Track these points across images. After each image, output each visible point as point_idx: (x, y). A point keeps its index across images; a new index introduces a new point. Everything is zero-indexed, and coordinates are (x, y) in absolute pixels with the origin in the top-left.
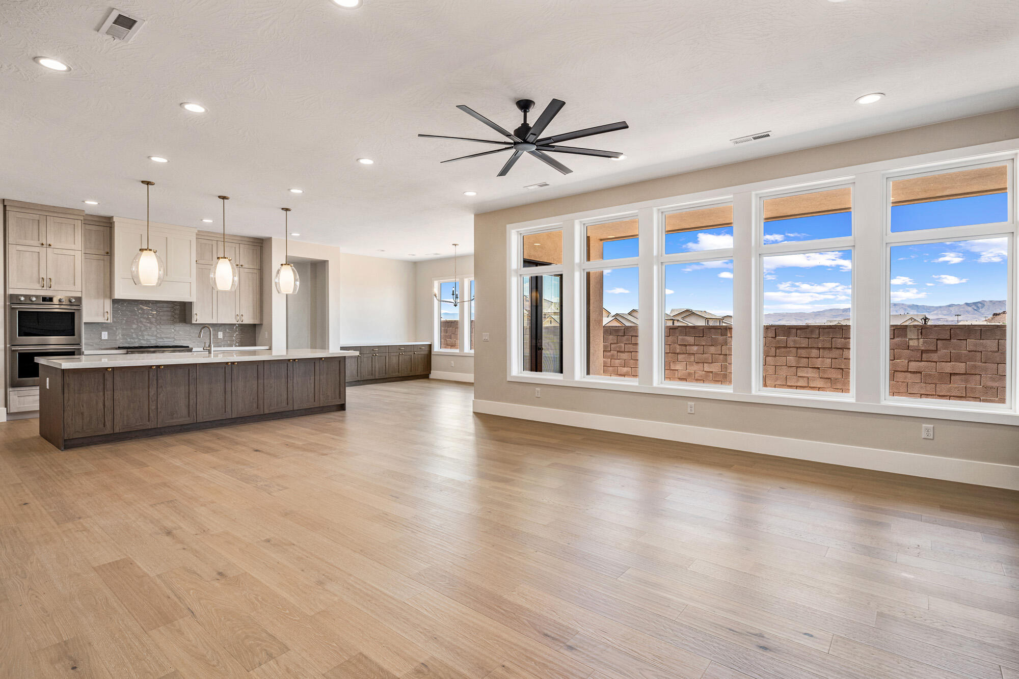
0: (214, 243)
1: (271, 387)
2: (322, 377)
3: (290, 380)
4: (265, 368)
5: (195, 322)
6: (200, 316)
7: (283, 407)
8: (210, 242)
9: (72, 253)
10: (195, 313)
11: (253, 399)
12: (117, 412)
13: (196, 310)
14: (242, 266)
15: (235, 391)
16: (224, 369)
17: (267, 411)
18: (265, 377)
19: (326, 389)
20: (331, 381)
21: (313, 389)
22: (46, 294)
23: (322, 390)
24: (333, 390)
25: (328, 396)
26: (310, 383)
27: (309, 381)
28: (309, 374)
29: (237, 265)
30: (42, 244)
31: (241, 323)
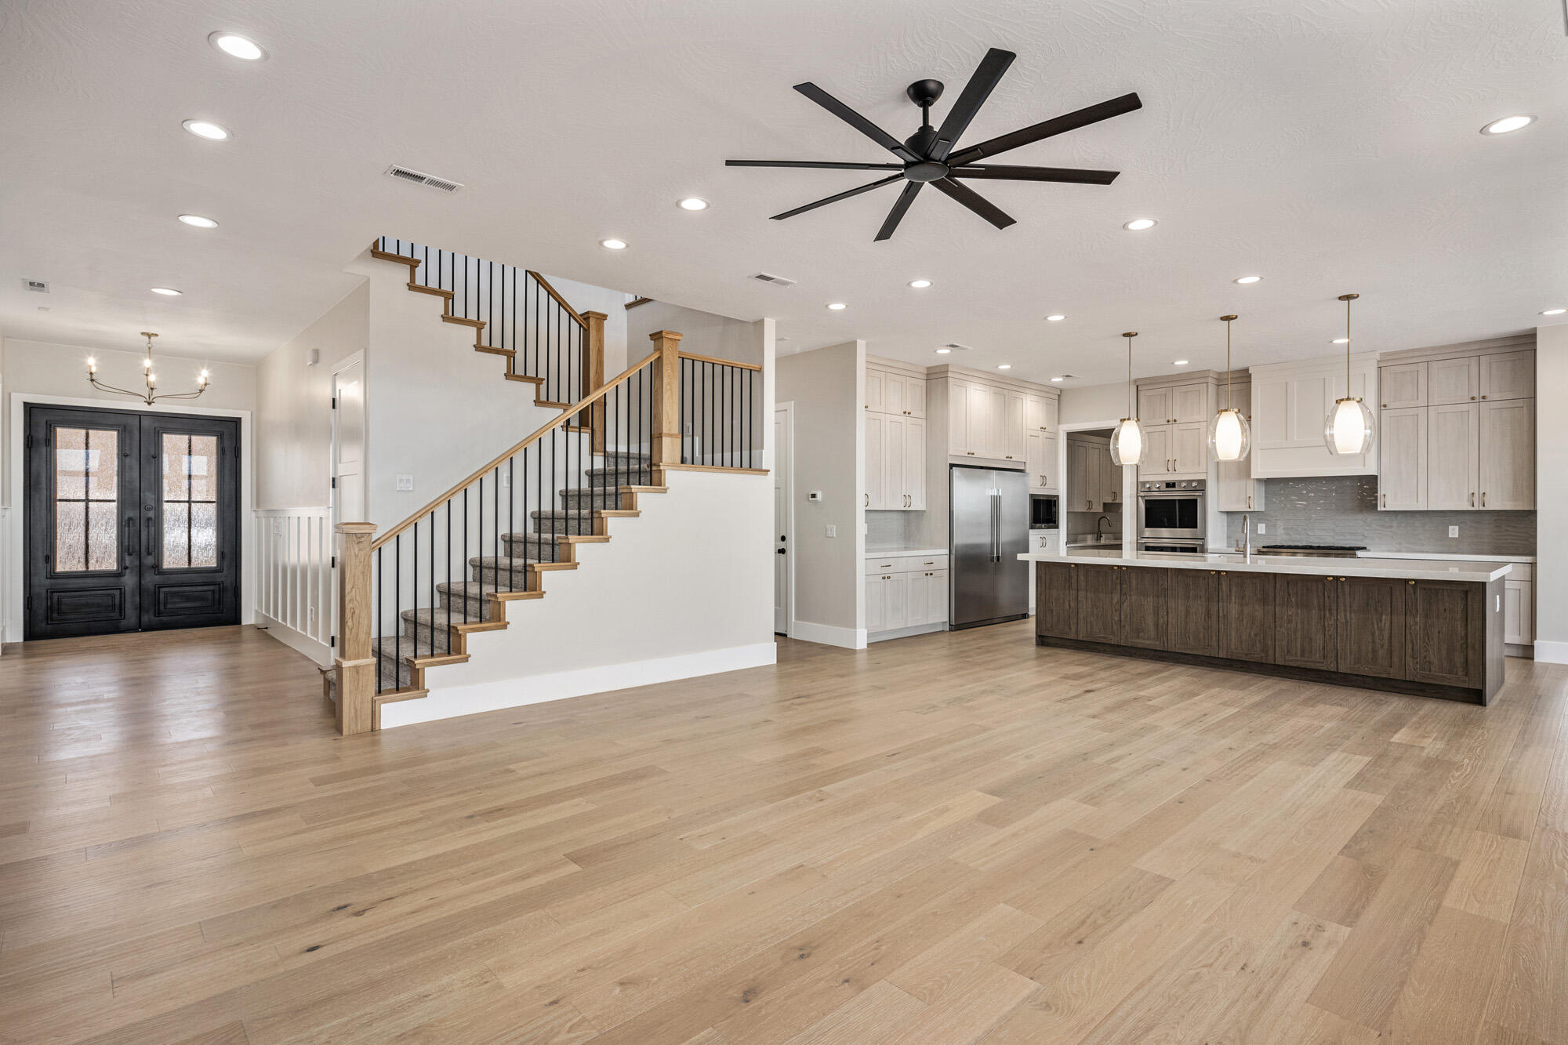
0: (1422, 368)
1: (1289, 622)
2: (1410, 620)
3: (1331, 614)
4: (1278, 586)
5: (1383, 509)
6: (1391, 498)
7: (1315, 661)
8: (1410, 368)
9: (1196, 425)
10: (1382, 494)
11: (1256, 635)
12: (1081, 616)
13: (1383, 488)
14: (1484, 397)
15: (1224, 615)
16: (1207, 580)
17: (1280, 661)
18: (1277, 602)
19: (1425, 647)
20: (1439, 633)
21: (1387, 642)
22: (1170, 478)
23: (1410, 647)
24: (1444, 652)
25: (1430, 663)
26: (1378, 627)
27: (1378, 624)
28: (1376, 610)
29: (1473, 398)
30: (1168, 421)
31: (1482, 508)
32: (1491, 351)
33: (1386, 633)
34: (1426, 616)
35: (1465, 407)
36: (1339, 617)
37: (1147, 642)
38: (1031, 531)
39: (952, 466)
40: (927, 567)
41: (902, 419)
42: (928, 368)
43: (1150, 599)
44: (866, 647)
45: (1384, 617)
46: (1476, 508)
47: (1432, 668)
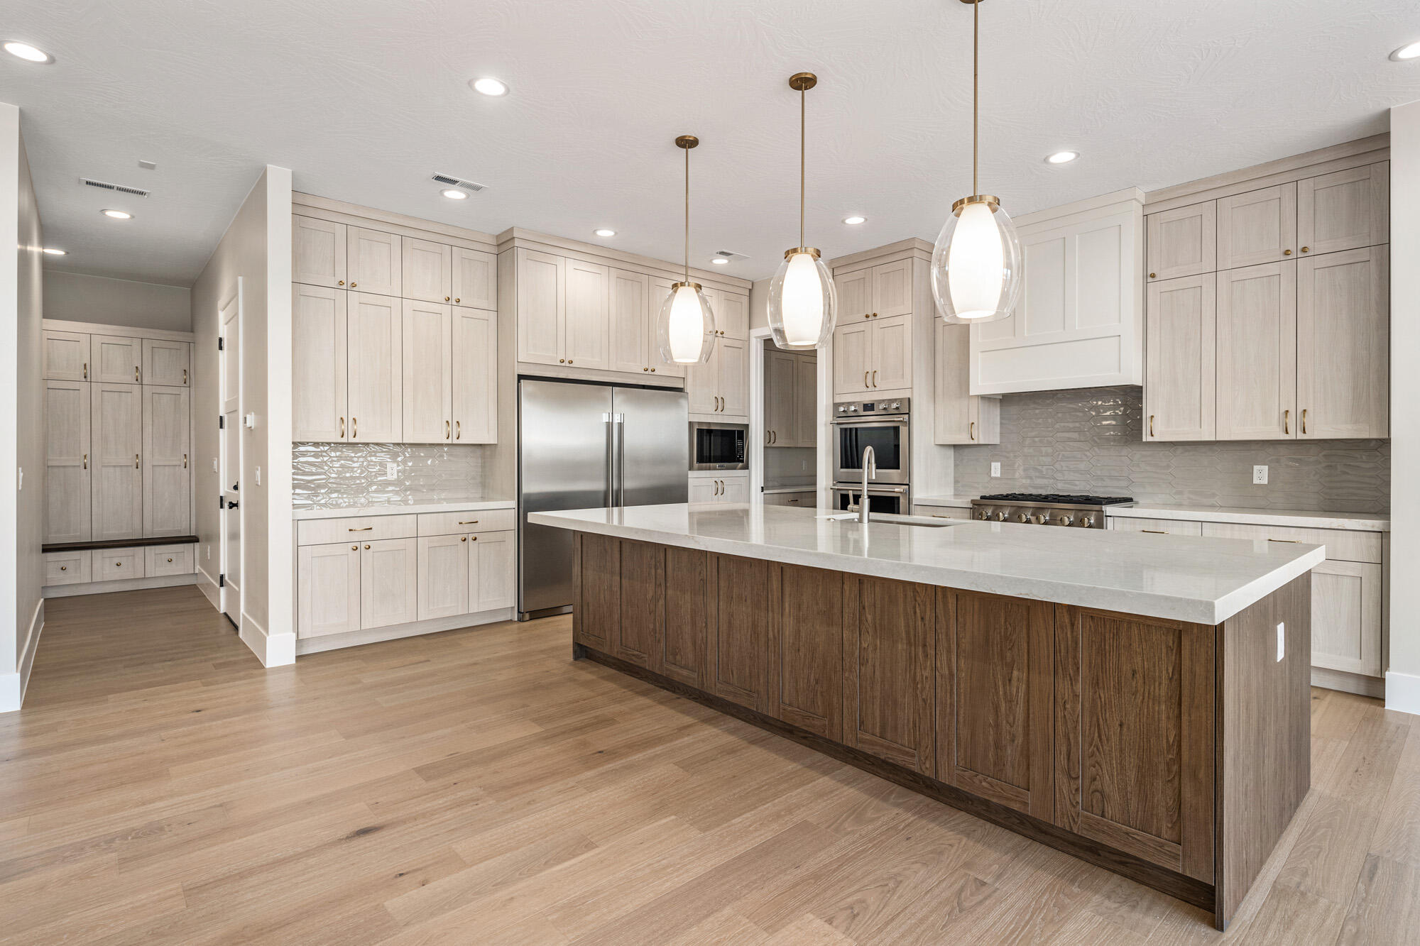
0: (1210, 208)
1: (863, 661)
2: (1064, 687)
4: (846, 588)
5: (1150, 439)
6: (1161, 421)
7: (902, 750)
8: (1192, 210)
9: (900, 321)
10: (1149, 415)
11: (817, 682)
13: (1151, 406)
14: (1304, 250)
17: (849, 741)
18: (846, 620)
19: (1093, 755)
20: (1121, 725)
21: (1020, 729)
22: (868, 398)
23: (1064, 749)
24: (1132, 775)
25: (1102, 793)
26: (1005, 693)
27: (1004, 686)
28: (1002, 657)
29: (1287, 253)
30: (867, 316)
31: (1301, 436)
32: (1315, 171)
33: (1020, 710)
34: (1096, 684)
35: (1273, 269)
36: (938, 665)
37: (685, 672)
38: (689, 472)
39: (521, 377)
40: (467, 529)
41: (446, 309)
42: (498, 237)
43: (688, 597)
44: (294, 662)
45: (1015, 673)
46: (1291, 436)
47: (1109, 812)
